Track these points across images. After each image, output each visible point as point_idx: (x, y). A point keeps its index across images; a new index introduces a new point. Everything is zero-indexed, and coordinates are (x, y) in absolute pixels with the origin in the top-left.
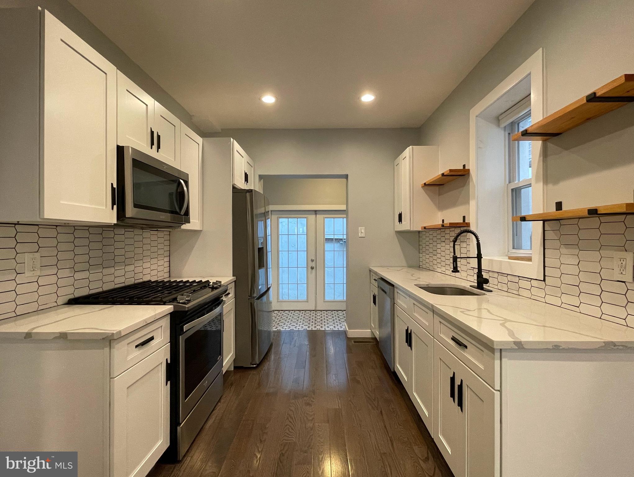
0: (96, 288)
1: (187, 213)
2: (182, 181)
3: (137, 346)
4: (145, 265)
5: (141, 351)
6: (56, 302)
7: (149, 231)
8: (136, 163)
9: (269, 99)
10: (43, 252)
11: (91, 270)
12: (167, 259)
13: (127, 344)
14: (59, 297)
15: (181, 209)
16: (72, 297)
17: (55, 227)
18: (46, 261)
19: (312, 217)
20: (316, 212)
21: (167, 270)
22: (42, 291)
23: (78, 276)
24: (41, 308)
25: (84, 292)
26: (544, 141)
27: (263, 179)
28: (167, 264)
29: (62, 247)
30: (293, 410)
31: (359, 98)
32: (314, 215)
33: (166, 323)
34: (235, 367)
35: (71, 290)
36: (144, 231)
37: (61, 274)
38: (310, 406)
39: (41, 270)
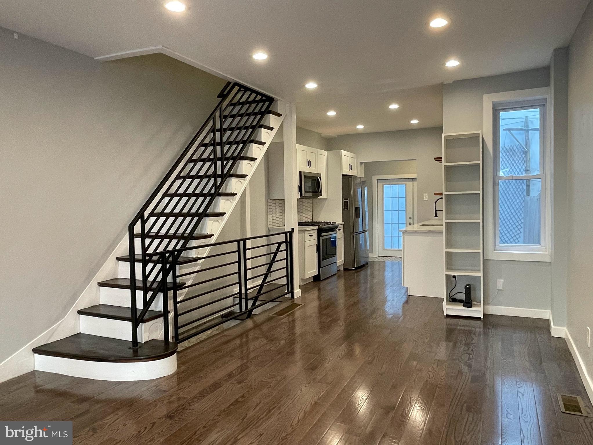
1: (321, 192)
2: (318, 178)
3: (309, 236)
8: (305, 177)
12: (311, 213)
13: (307, 234)
15: (318, 190)
20: (413, 180)
27: (364, 164)
34: (344, 268)
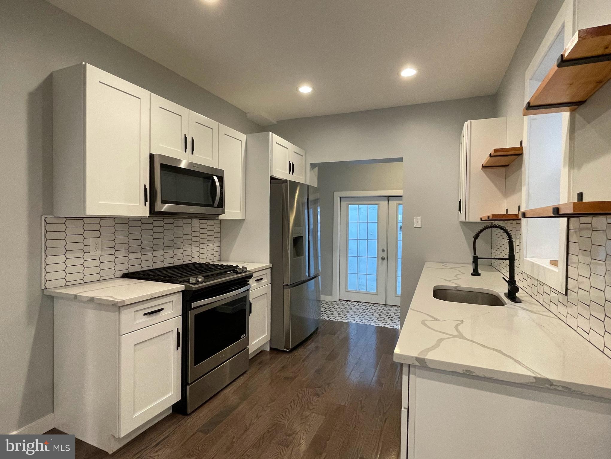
0: (147, 266)
1: (221, 205)
2: (216, 178)
3: (145, 314)
4: (194, 250)
5: (150, 318)
6: (114, 275)
7: (199, 220)
9: (305, 89)
10: (103, 237)
11: (143, 252)
12: (218, 244)
13: (134, 312)
14: (116, 272)
15: (214, 201)
16: (126, 272)
17: (113, 219)
18: (106, 244)
19: (384, 203)
20: (388, 198)
21: (217, 254)
22: (103, 266)
23: (131, 256)
24: (102, 278)
25: (137, 269)
26: (572, 111)
27: (317, 167)
28: (218, 249)
29: (118, 234)
30: (300, 397)
31: (398, 74)
32: (386, 202)
33: (178, 298)
34: (271, 348)
35: (126, 266)
36: (193, 220)
37: (118, 254)
38: (318, 397)
39: (102, 251)
